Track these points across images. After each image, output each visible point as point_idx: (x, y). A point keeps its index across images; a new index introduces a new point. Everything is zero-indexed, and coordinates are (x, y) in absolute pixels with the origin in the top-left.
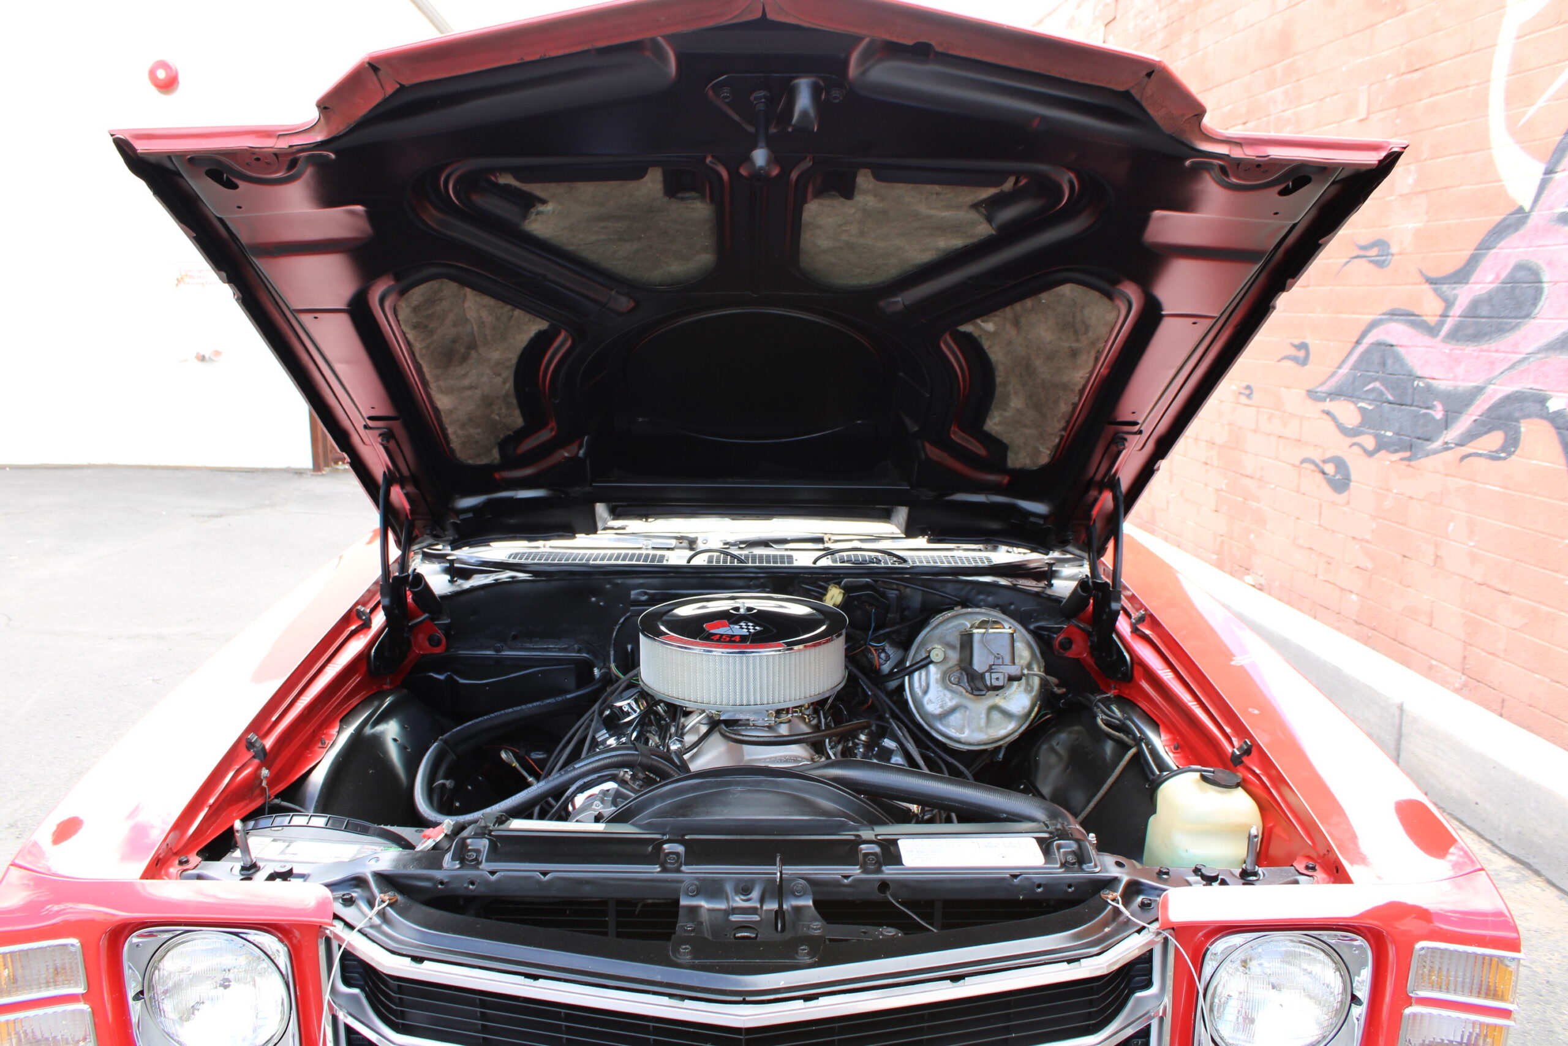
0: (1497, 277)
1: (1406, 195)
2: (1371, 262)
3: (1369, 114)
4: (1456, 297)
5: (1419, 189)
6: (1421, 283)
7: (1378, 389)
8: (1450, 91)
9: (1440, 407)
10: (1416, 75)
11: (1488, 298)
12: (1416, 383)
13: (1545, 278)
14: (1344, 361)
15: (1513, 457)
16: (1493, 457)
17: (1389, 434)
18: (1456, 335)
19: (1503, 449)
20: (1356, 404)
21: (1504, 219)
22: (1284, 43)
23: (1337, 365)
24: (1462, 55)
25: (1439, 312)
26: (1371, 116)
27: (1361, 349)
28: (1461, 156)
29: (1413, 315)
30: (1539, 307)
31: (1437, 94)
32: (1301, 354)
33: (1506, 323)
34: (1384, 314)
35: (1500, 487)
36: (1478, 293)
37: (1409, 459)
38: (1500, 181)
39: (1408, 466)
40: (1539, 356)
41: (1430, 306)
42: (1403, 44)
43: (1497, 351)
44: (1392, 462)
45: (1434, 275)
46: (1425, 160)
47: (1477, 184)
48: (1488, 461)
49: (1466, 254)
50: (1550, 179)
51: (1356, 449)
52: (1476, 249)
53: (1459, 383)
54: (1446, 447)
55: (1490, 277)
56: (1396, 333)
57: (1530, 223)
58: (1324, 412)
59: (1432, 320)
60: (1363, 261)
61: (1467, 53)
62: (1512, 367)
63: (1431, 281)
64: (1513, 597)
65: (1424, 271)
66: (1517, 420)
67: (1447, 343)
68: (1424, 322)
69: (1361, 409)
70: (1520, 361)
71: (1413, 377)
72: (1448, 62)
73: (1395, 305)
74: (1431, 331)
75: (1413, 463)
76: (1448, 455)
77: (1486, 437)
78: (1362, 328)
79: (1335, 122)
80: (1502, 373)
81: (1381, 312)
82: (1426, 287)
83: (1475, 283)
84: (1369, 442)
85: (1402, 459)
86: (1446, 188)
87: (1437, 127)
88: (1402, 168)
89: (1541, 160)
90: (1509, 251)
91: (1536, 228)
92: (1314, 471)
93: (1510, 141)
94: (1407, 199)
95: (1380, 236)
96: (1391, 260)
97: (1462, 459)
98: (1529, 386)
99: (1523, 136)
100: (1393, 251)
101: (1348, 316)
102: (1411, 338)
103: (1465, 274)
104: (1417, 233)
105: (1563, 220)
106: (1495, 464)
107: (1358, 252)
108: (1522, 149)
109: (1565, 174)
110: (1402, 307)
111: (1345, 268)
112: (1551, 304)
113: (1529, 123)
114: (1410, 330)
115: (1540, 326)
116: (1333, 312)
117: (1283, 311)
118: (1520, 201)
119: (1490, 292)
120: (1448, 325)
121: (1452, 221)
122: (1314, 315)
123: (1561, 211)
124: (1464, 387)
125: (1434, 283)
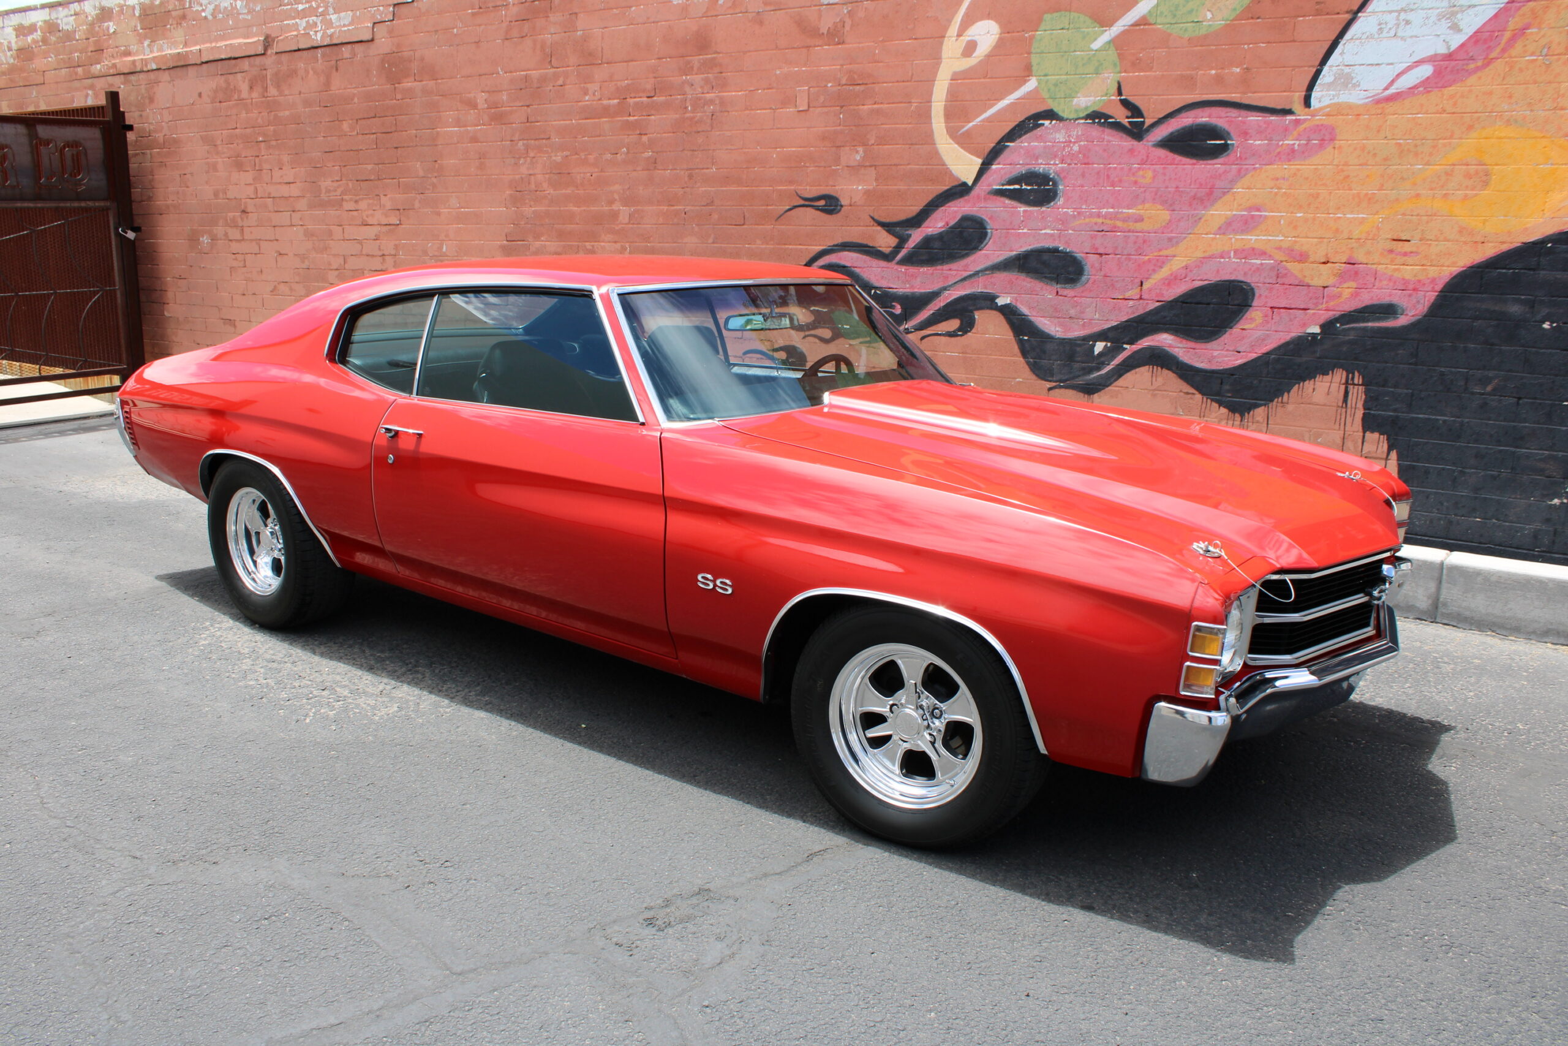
0: (947, 224)
1: (853, 167)
2: (818, 210)
3: (809, 107)
4: (911, 235)
5: (868, 164)
6: (873, 225)
8: (893, 103)
9: (899, 307)
10: (858, 87)
11: (940, 237)
12: (873, 291)
13: (988, 227)
15: (969, 334)
16: (951, 335)
18: (911, 260)
19: (959, 329)
21: (951, 189)
22: (702, 43)
24: (903, 81)
25: (893, 245)
26: (811, 109)
28: (907, 146)
29: (869, 247)
30: (984, 243)
31: (882, 103)
33: (957, 253)
34: (834, 246)
35: (959, 353)
36: (930, 234)
37: (869, 342)
38: (946, 165)
39: (869, 347)
40: (987, 272)
41: (885, 241)
42: (842, 65)
43: (949, 270)
44: (850, 345)
45: (888, 220)
46: (873, 145)
47: (923, 165)
48: (947, 338)
49: (914, 209)
50: (988, 169)
51: (811, 339)
52: (926, 206)
53: (916, 290)
55: (941, 224)
56: (848, 258)
57: (974, 192)
59: (887, 250)
60: (809, 209)
61: (908, 81)
62: (964, 279)
63: (883, 225)
65: (876, 218)
66: (972, 312)
67: (903, 265)
68: (879, 251)
69: (812, 312)
70: (970, 276)
71: (869, 287)
72: (890, 84)
73: (847, 239)
74: (887, 257)
77: (944, 323)
78: (812, 255)
79: (771, 109)
80: (956, 283)
81: (832, 244)
82: (879, 228)
83: (927, 227)
84: (827, 333)
85: (861, 343)
86: (896, 166)
87: (882, 124)
88: (847, 148)
89: (978, 157)
90: (955, 209)
91: (978, 197)
92: (761, 359)
93: (951, 141)
94: (855, 169)
95: (827, 193)
96: (840, 210)
97: (923, 338)
98: (979, 291)
99: (964, 141)
100: (843, 203)
101: (794, 247)
102: (865, 262)
103: (917, 221)
104: (867, 193)
105: (1001, 193)
106: (953, 339)
107: (802, 202)
108: (962, 148)
109: (1001, 166)
110: (854, 241)
111: (788, 213)
112: (994, 242)
113: (968, 133)
114: (864, 257)
115: (986, 255)
116: (779, 244)
117: (713, 243)
118: (964, 179)
119: (941, 233)
120: (903, 253)
121: (902, 187)
122: (754, 246)
123: (998, 187)
124: (921, 293)
125: (888, 226)
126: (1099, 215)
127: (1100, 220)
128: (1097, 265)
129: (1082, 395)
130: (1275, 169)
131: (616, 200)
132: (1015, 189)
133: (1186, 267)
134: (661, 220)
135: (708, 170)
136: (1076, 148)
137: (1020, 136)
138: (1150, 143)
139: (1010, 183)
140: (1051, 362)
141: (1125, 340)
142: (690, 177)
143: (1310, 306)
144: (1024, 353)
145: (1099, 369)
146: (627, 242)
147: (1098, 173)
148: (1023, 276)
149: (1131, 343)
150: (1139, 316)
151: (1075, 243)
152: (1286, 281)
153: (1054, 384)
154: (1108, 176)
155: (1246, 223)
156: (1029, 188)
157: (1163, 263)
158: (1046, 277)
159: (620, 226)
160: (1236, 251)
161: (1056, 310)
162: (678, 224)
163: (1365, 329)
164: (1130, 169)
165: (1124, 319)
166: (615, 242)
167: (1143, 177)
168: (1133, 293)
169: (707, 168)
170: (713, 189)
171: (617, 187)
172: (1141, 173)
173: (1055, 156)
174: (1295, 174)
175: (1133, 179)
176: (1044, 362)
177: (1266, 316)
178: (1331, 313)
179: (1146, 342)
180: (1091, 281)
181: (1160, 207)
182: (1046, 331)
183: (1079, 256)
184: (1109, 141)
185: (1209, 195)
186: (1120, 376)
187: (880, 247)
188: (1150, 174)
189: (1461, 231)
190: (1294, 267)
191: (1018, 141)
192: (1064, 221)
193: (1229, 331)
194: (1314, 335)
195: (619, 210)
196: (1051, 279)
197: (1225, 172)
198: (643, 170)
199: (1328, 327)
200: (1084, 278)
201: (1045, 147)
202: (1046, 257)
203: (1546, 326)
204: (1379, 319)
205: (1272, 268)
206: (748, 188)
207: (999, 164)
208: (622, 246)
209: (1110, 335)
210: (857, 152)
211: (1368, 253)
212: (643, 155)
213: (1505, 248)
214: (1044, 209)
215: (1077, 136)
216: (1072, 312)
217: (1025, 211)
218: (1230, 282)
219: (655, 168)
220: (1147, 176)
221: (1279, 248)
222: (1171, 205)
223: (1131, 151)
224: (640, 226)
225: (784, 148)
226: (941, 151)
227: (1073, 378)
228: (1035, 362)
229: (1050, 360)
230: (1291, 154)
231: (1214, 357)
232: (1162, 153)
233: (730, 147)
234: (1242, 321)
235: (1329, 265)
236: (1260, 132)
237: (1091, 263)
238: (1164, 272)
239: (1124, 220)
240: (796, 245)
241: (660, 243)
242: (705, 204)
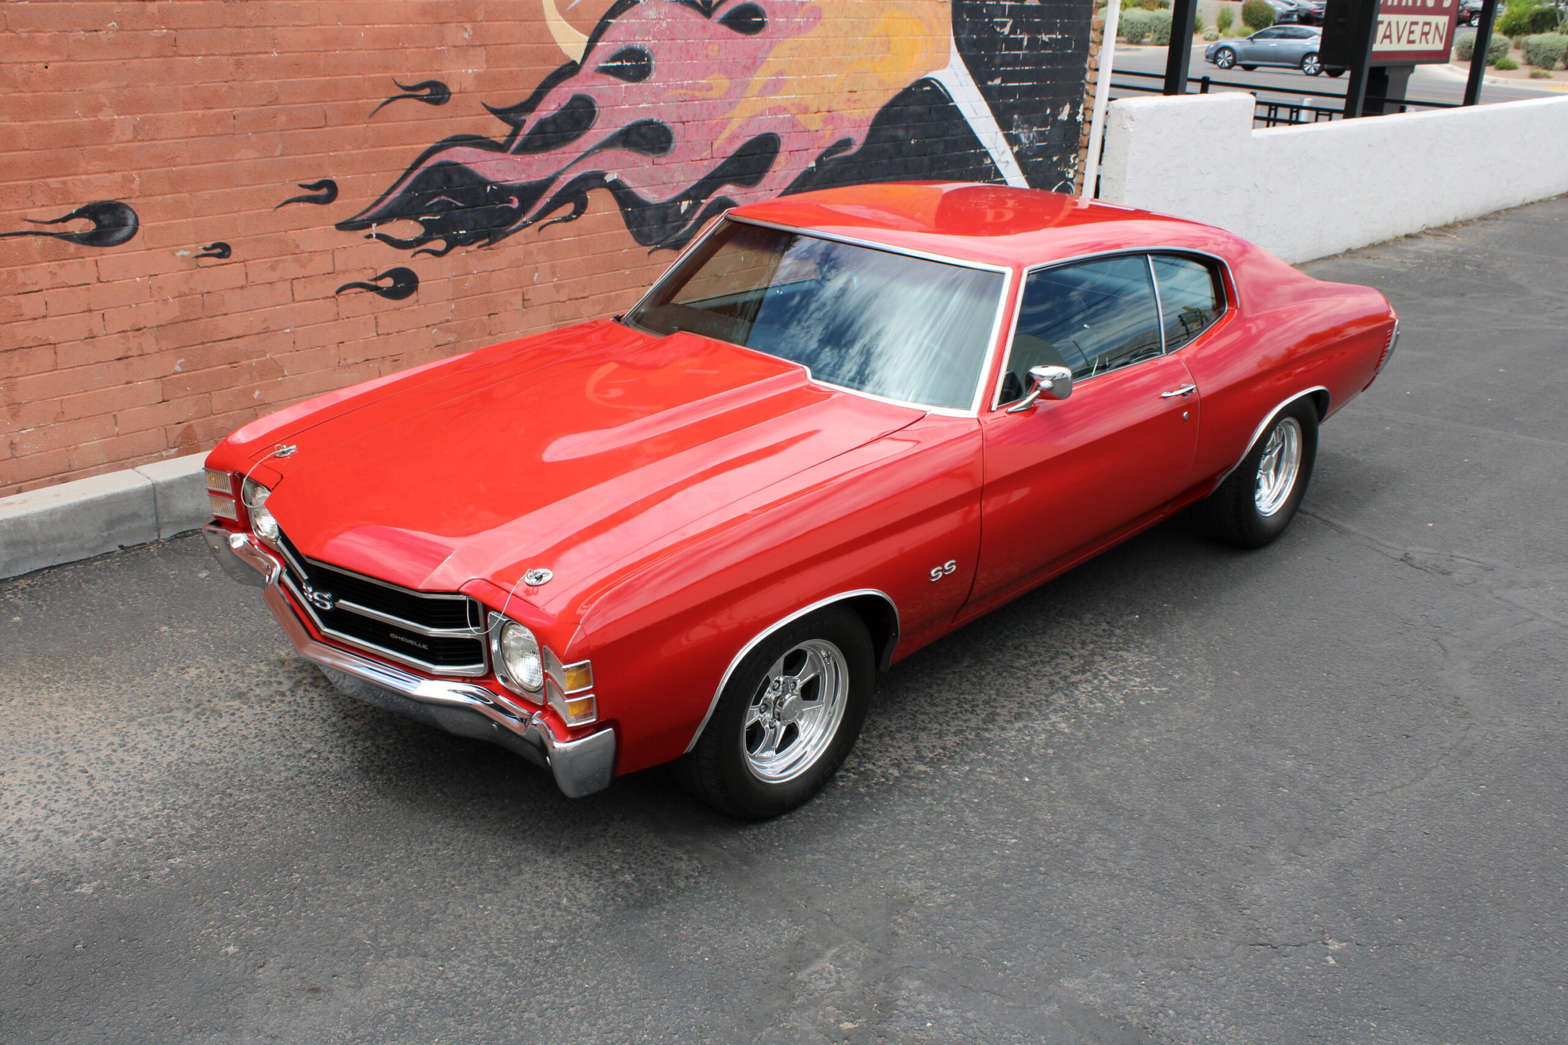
0: (559, 106)
1: (461, 46)
2: (422, 100)
4: (524, 121)
5: (478, 43)
6: (486, 114)
7: (444, 201)
9: (516, 200)
11: (554, 120)
12: (489, 188)
13: (596, 106)
14: (394, 188)
15: (583, 215)
16: (567, 219)
17: (461, 232)
18: (524, 149)
19: (574, 213)
20: (416, 220)
21: (561, 69)
23: (383, 192)
25: (508, 134)
27: (417, 173)
28: (518, 23)
29: (481, 138)
30: (593, 122)
32: (324, 192)
33: (569, 135)
34: (444, 141)
36: (543, 117)
37: (488, 244)
38: (554, 43)
39: (488, 249)
40: (596, 152)
41: (499, 130)
43: (564, 153)
44: (467, 252)
45: (501, 106)
46: (482, 21)
47: (534, 43)
48: (564, 223)
49: (525, 93)
50: (594, 45)
51: (420, 256)
52: (538, 88)
53: (532, 179)
54: (526, 225)
55: (553, 107)
56: (461, 155)
57: (582, 71)
58: (370, 236)
59: (501, 140)
60: (411, 101)
62: (576, 161)
63: (495, 112)
64: (591, 297)
65: (489, 104)
66: (584, 193)
67: (518, 154)
68: (494, 142)
69: (422, 223)
70: (582, 157)
71: (484, 183)
73: (458, 133)
74: (501, 148)
75: (492, 246)
76: (529, 229)
77: (559, 210)
78: (417, 156)
80: (569, 166)
81: (440, 140)
82: (492, 116)
83: (541, 111)
84: (440, 245)
85: (479, 247)
86: (507, 44)
88: (453, 25)
89: (585, 34)
90: (567, 89)
91: (587, 75)
92: (361, 292)
93: (560, 18)
94: (462, 49)
95: (432, 79)
96: (449, 98)
97: (541, 228)
98: (590, 170)
99: (572, 16)
100: (452, 90)
101: (395, 148)
102: (479, 156)
103: (530, 105)
104: (478, 77)
105: (605, 70)
106: (569, 224)
107: (403, 92)
108: (570, 25)
109: (605, 43)
110: (466, 133)
111: (386, 107)
112: (602, 121)
113: (575, 9)
114: (478, 150)
115: (596, 135)
116: (372, 146)
117: (282, 155)
118: (573, 58)
119: (554, 116)
120: (519, 140)
121: (516, 69)
122: (341, 153)
123: (603, 65)
124: (538, 182)
125: (501, 114)
126: (682, 87)
127: (683, 92)
128: (682, 133)
129: (673, 251)
130: (790, 42)
131: (104, 105)
132: (618, 66)
133: (740, 127)
134: (193, 131)
135: (266, 55)
136: (664, 25)
137: (620, 13)
138: (716, 21)
139: (613, 60)
140: (650, 227)
141: (703, 195)
142: (239, 65)
143: (810, 146)
144: (629, 225)
145: (684, 225)
146: (136, 169)
147: (681, 48)
148: (626, 151)
149: (706, 198)
150: (711, 173)
151: (664, 113)
152: (797, 129)
153: (653, 247)
154: (688, 51)
155: (775, 86)
156: (629, 64)
157: (726, 124)
158: (644, 149)
159: (117, 146)
160: (770, 109)
161: (653, 179)
162: (226, 134)
163: (836, 159)
164: (703, 44)
165: (701, 177)
166: (110, 172)
167: (712, 51)
168: (706, 154)
169: (266, 53)
170: (276, 81)
171: (103, 85)
172: (710, 47)
173: (649, 33)
174: (801, 46)
175: (705, 52)
176: (645, 229)
177: (787, 159)
178: (821, 150)
179: (716, 195)
180: (677, 148)
181: (723, 76)
182: (645, 199)
183: (669, 125)
184: (688, 18)
185: (753, 65)
186: (699, 227)
187: (495, 137)
188: (716, 48)
189: (880, 82)
190: (801, 118)
191: (620, 17)
192: (656, 94)
193: (767, 174)
194: (812, 168)
195: (115, 120)
196: (648, 150)
197: (764, 44)
198: (153, 57)
199: (819, 161)
200: (673, 145)
201: (641, 24)
202: (644, 130)
203: (912, 142)
204: (844, 150)
205: (790, 120)
206: (328, 78)
207: (603, 41)
208: (123, 176)
209: (692, 193)
210: (466, 30)
211: (838, 103)
212: (150, 33)
213: (897, 92)
214: (641, 84)
215: (665, 13)
216: (665, 178)
217: (626, 87)
218: (766, 134)
219: (176, 54)
220: (714, 50)
221: (793, 104)
222: (730, 74)
223: (704, 27)
224: (154, 142)
225: (374, 24)
226: (551, 29)
227: (667, 239)
228: (638, 231)
230: (800, 29)
231: (758, 198)
232: (724, 29)
233: (298, 23)
234: (774, 165)
235: (819, 114)
236: (782, 12)
237: (677, 130)
238: (727, 133)
239: (700, 90)
240: (398, 145)
241: (194, 164)
242: (265, 103)
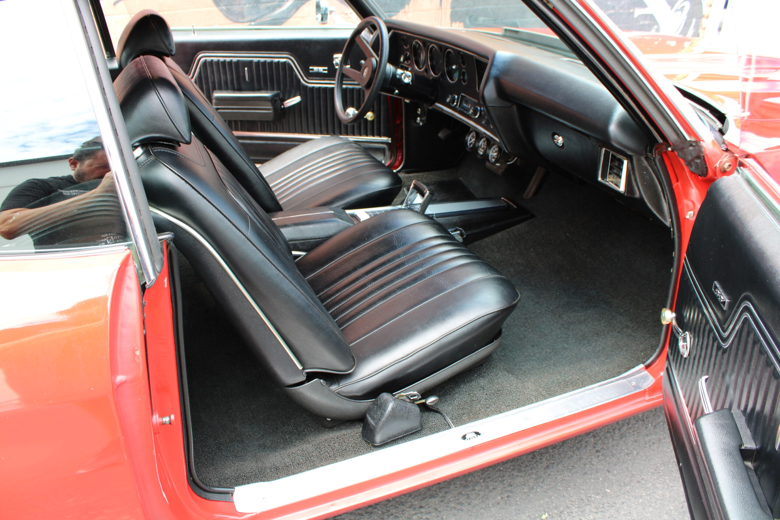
140: (241, 6)
186: (298, 9)
227: (262, 17)
229: (239, 5)
